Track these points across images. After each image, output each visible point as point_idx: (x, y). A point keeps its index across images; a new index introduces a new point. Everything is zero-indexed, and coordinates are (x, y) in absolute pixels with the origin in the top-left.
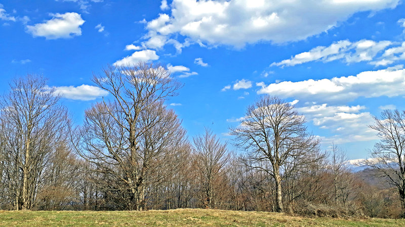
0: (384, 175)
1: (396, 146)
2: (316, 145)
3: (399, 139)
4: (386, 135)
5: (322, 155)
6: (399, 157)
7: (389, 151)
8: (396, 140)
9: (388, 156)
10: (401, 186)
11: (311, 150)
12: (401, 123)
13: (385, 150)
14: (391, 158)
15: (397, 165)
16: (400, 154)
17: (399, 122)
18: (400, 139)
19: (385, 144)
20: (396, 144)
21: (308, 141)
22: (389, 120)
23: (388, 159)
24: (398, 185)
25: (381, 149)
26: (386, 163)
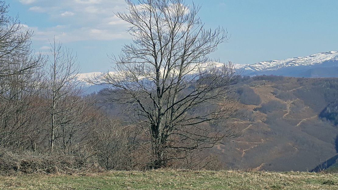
0: (131, 100)
1: (155, 51)
2: (22, 42)
3: (160, 40)
4: (141, 32)
5: (32, 61)
6: (158, 70)
7: (143, 60)
8: (157, 41)
9: (141, 68)
10: (154, 118)
11: (13, 52)
12: (167, 12)
13: (138, 57)
14: (145, 71)
15: (153, 84)
16: (158, 64)
17: (163, 11)
18: (163, 40)
19: (138, 47)
20: (154, 48)
21: (8, 34)
22: (148, 6)
23: (141, 73)
24: (150, 116)
25: (132, 56)
26: (137, 80)
